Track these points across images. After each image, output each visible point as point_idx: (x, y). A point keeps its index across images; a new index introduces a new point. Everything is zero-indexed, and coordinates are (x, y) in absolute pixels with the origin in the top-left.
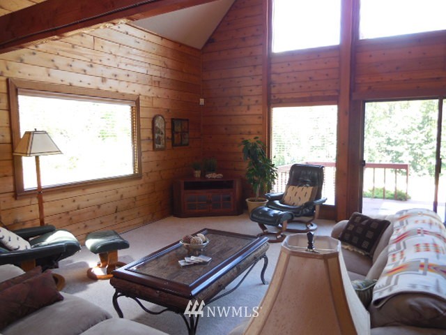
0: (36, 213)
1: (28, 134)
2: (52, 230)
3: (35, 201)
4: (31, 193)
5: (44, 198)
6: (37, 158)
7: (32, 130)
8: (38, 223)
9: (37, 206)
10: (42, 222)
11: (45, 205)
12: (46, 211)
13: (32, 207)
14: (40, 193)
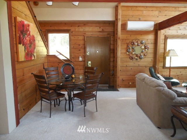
0: (168, 74)
1: (169, 50)
2: (172, 79)
3: (168, 70)
4: (167, 68)
5: (171, 70)
6: (171, 57)
7: (170, 49)
8: (168, 76)
9: (169, 72)
10: (170, 76)
11: (171, 72)
12: (171, 74)
13: (167, 72)
14: (170, 68)
